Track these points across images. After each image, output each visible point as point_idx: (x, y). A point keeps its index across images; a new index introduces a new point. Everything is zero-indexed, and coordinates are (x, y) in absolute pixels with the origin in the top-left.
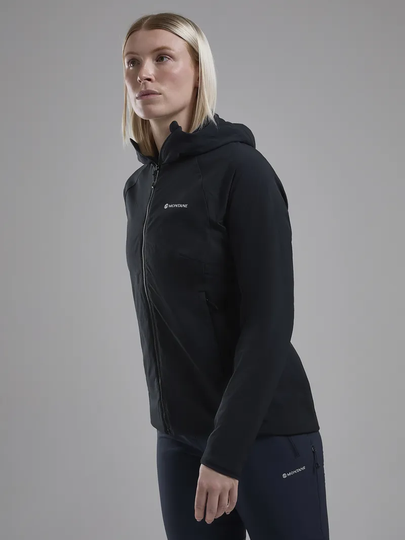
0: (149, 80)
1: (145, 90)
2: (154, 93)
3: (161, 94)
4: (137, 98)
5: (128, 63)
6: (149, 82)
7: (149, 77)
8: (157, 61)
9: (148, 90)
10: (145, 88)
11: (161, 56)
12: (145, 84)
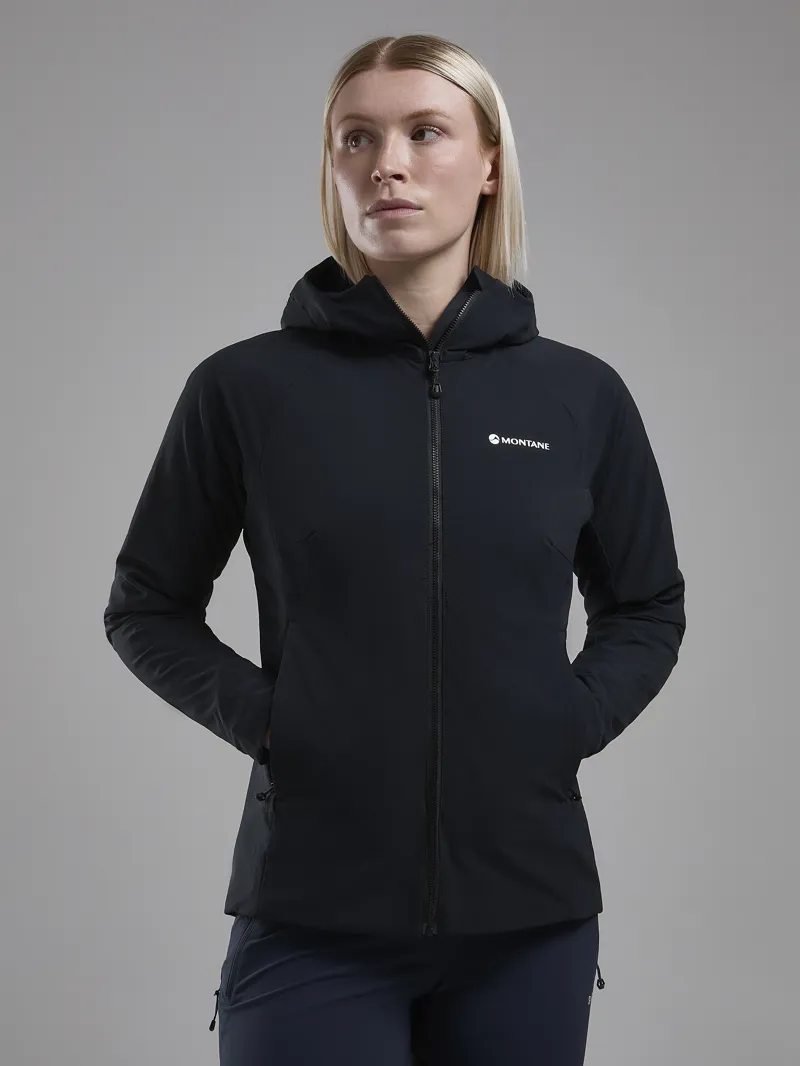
0: (399, 177)
1: (391, 199)
2: (407, 206)
3: (421, 209)
4: (368, 214)
5: (346, 139)
6: (397, 183)
7: (399, 171)
8: (413, 138)
9: (397, 200)
10: (391, 194)
11: (421, 128)
12: (389, 185)
